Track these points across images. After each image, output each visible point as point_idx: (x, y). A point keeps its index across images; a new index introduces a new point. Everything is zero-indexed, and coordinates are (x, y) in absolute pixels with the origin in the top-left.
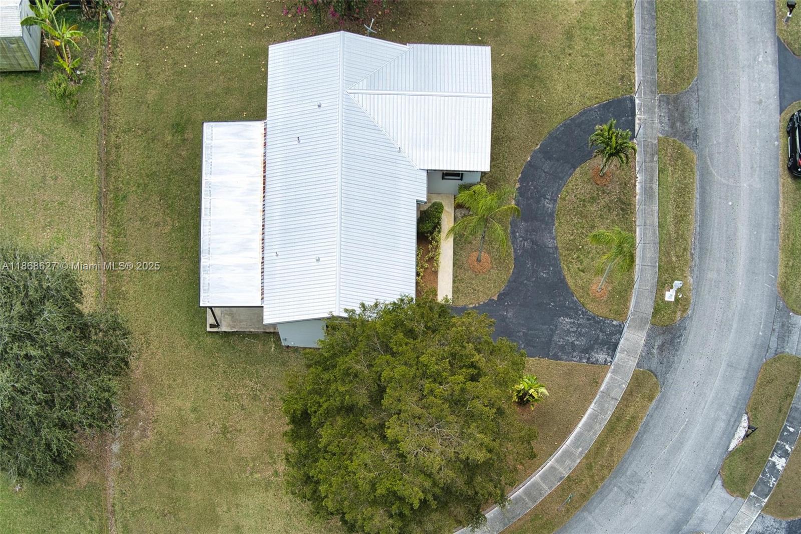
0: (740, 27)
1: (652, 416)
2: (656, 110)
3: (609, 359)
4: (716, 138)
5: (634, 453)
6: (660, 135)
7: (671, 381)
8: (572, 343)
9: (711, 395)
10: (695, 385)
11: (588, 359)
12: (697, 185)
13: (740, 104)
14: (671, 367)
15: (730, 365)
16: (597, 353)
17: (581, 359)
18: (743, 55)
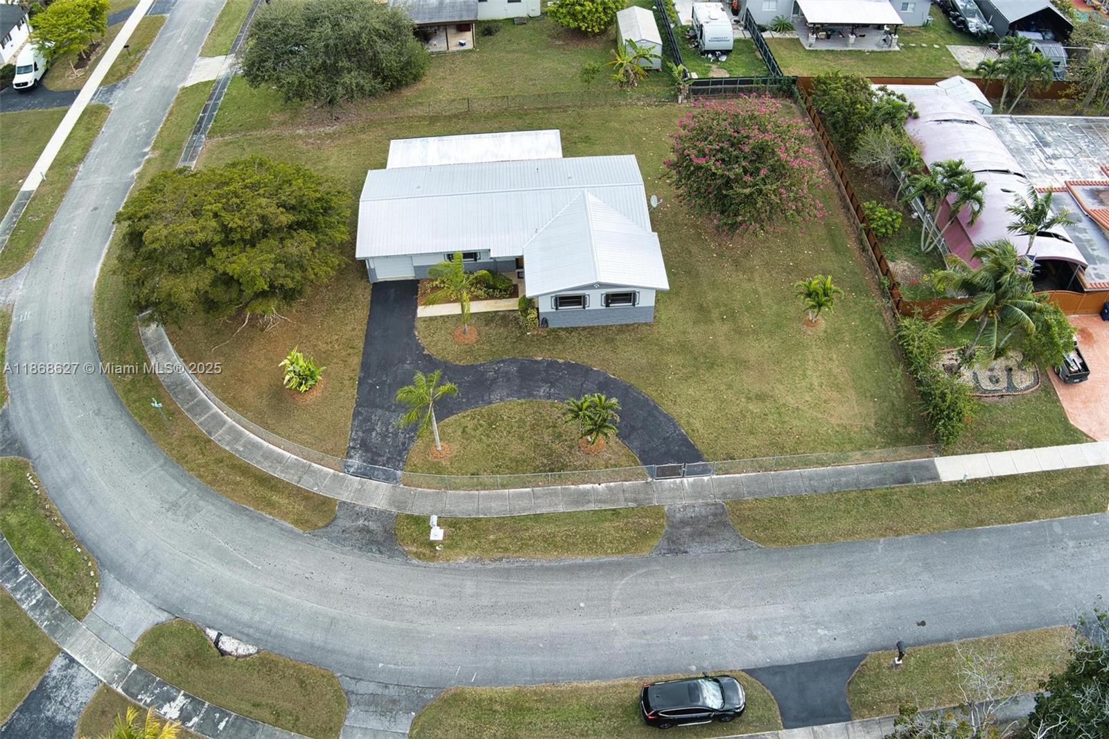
1: (272, 524)
2: (701, 501)
3: (352, 470)
4: (677, 578)
5: (226, 508)
6: (666, 509)
7: (316, 544)
8: (374, 429)
9: (290, 597)
10: (307, 575)
11: (353, 448)
12: (605, 559)
13: (740, 608)
14: (338, 542)
15: (333, 621)
16: (361, 456)
17: (354, 440)
18: (819, 606)
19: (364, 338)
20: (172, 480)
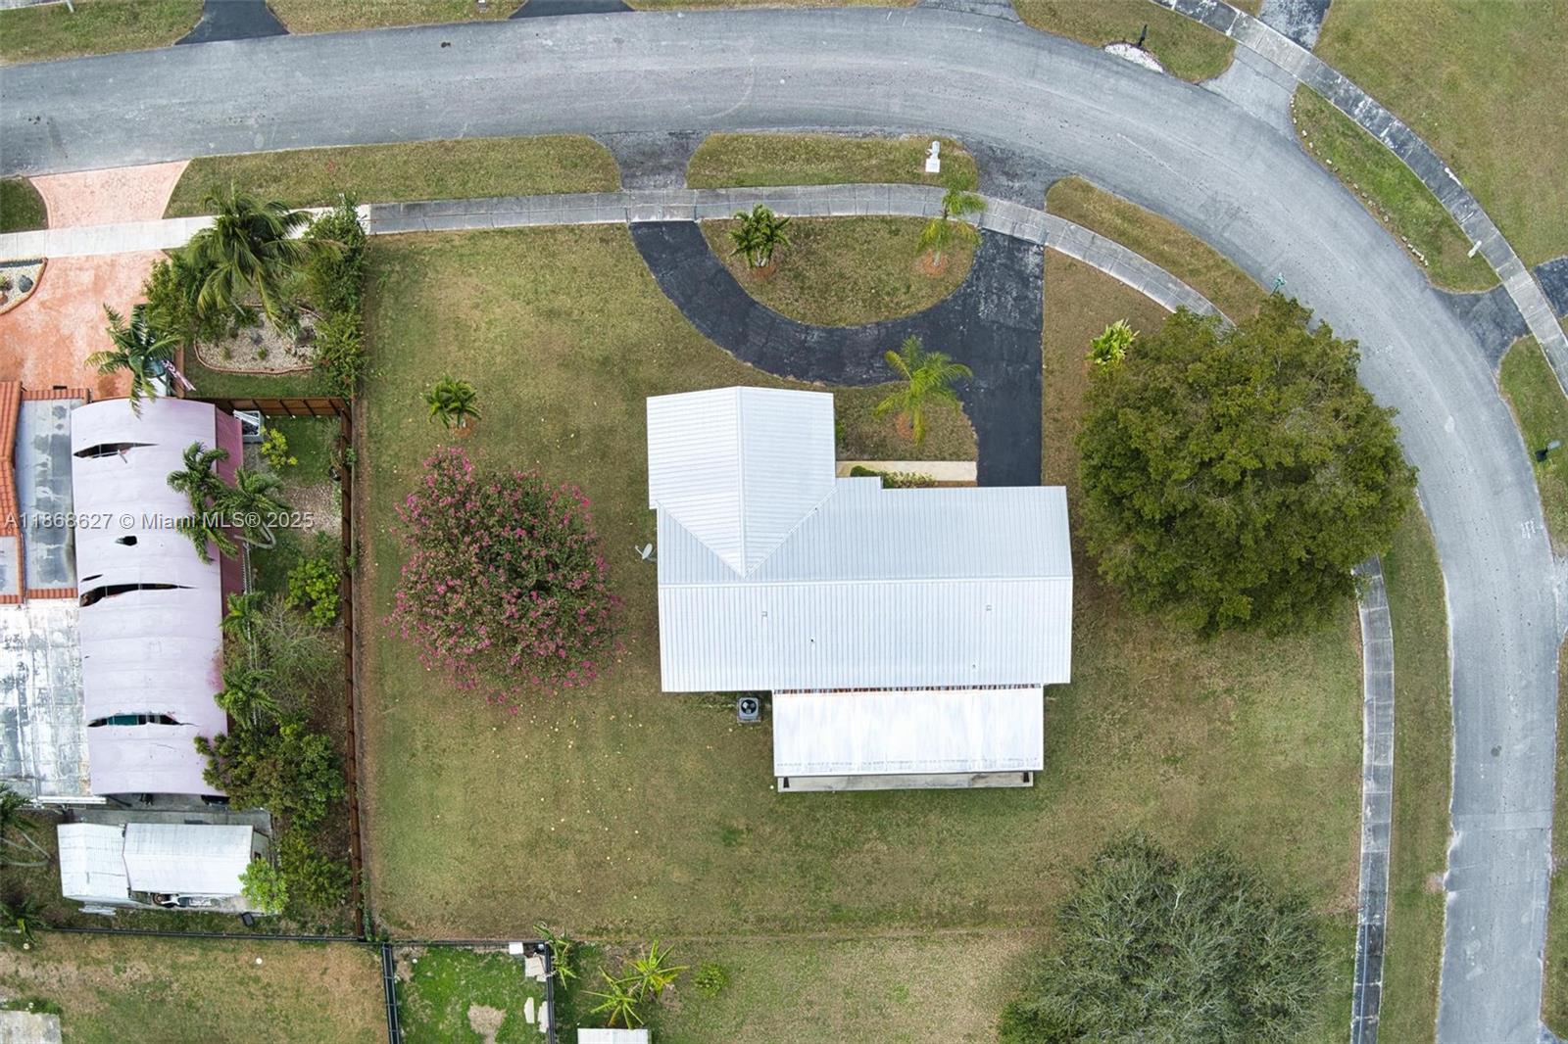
0: (501, 74)
1: (1115, 187)
2: (647, 192)
3: (1035, 249)
4: (685, 106)
5: (1172, 210)
6: (686, 185)
7: (1062, 162)
8: (1015, 299)
9: (1080, 101)
10: (1067, 125)
11: (1037, 277)
12: (756, 131)
13: (625, 71)
14: (1039, 162)
15: (1032, 75)
16: (1026, 265)
17: (1038, 288)
18: (545, 68)
19: (1044, 435)
20: (1244, 248)
